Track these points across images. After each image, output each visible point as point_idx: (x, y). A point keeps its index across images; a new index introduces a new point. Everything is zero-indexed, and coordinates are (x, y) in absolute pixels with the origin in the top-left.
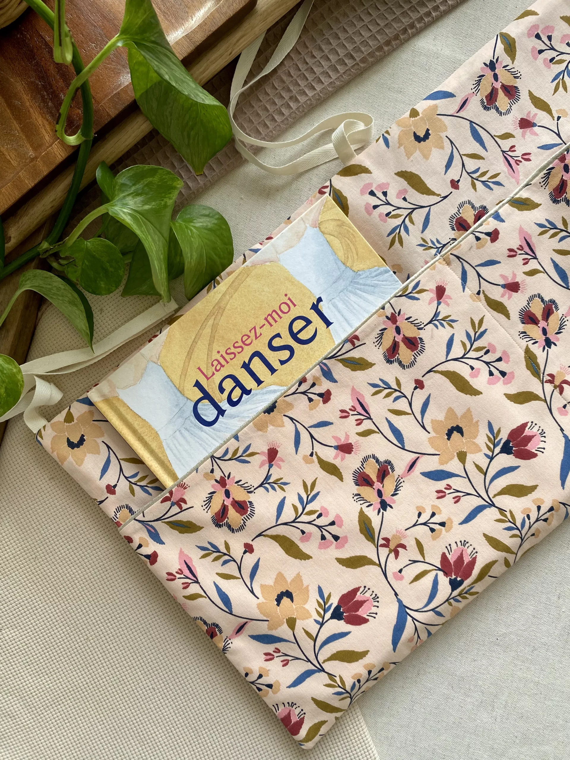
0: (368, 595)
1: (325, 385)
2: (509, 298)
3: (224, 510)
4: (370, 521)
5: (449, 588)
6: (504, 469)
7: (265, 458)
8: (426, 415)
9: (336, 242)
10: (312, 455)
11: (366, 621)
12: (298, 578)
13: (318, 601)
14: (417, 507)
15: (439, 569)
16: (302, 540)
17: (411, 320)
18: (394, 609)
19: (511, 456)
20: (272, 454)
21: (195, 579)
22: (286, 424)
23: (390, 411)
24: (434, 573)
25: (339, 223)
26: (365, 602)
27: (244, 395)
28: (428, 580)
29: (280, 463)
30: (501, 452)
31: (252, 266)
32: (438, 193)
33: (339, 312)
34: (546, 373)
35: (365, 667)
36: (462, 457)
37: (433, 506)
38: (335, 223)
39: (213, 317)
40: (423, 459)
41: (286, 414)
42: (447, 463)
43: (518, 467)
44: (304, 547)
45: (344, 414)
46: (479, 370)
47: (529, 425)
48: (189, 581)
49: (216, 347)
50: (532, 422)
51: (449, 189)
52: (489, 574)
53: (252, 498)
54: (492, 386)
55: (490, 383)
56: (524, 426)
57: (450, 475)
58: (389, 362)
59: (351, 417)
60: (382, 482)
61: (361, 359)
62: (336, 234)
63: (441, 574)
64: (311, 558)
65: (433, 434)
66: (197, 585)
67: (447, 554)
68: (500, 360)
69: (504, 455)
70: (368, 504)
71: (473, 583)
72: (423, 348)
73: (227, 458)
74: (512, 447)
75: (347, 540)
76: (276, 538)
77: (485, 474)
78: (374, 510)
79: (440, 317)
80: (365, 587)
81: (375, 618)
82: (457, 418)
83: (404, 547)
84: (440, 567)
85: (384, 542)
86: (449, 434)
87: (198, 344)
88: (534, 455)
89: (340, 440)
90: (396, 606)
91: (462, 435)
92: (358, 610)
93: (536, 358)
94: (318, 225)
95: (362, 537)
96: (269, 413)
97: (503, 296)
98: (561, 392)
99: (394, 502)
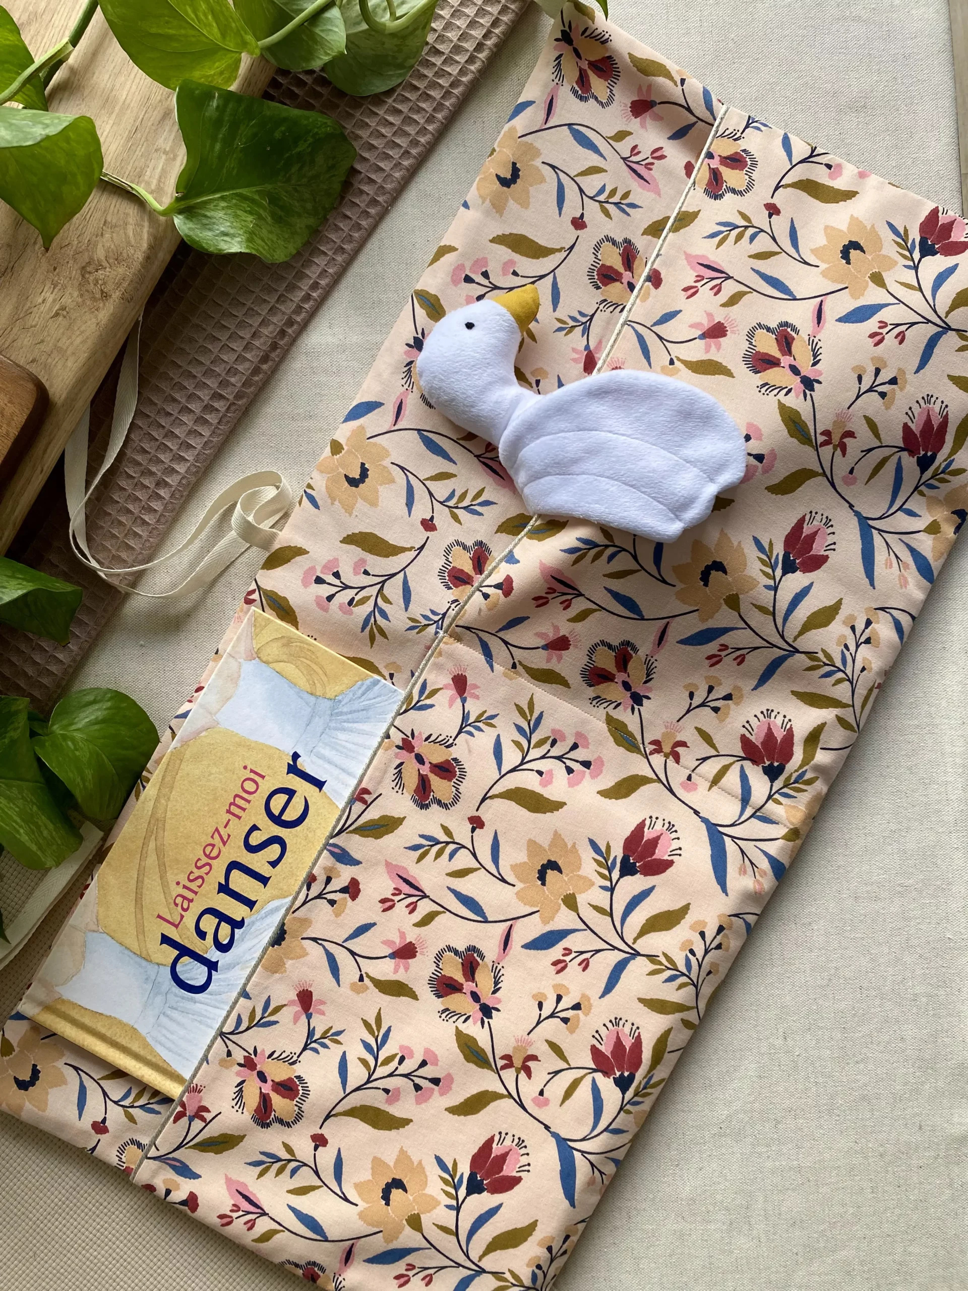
0: (508, 1142)
1: (345, 875)
2: (560, 659)
3: (265, 1100)
4: (474, 1040)
5: (617, 1091)
6: (634, 898)
7: (298, 1008)
8: (501, 862)
9: (289, 669)
10: (361, 979)
11: (517, 1180)
12: (403, 1155)
13: (442, 1178)
14: (534, 996)
15: (595, 1071)
16: (390, 1102)
17: (432, 739)
18: (552, 1150)
19: (638, 876)
20: (305, 999)
21: (259, 1211)
22: (308, 950)
23: (449, 875)
24: (589, 1079)
25: (284, 641)
26: (507, 1154)
27: (236, 931)
28: (584, 1091)
29: (321, 1007)
30: (622, 875)
31: (182, 746)
32: (409, 546)
33: (330, 762)
34: (647, 742)
35: (540, 1244)
36: (571, 902)
37: (555, 987)
38: (279, 644)
39: (153, 837)
40: (518, 924)
41: (305, 936)
42: (552, 918)
43: (653, 888)
44: (396, 1110)
45: (387, 904)
46: (550, 772)
47: (648, 822)
48: (253, 1217)
49: (171, 878)
50: (651, 817)
51: (422, 535)
52: (668, 1049)
53: (299, 1070)
54: (576, 788)
55: (571, 784)
56: (640, 827)
57: (563, 934)
58: (423, 806)
59: (397, 905)
60: (473, 980)
61: (384, 817)
62: (284, 657)
63: (599, 1076)
64: (411, 1121)
65: (520, 885)
66: (265, 1218)
67: (598, 1045)
68: (575, 747)
69: (628, 879)
70: (464, 1017)
71: (649, 1071)
72: (462, 770)
73: (242, 1028)
74: (634, 864)
75: (452, 1079)
76: (352, 1113)
77: (611, 915)
78: (475, 1023)
79: (472, 719)
80: (500, 1133)
81: (528, 1171)
82: (545, 850)
83: (534, 1058)
84: (594, 1067)
85: (504, 1062)
86: (542, 877)
87: (145, 883)
88: (670, 863)
89: (394, 943)
90: (553, 1141)
91: (560, 871)
92: (502, 1170)
93: (626, 726)
94: (256, 655)
95: (472, 1066)
96: (280, 945)
97: (549, 660)
98: (677, 759)
99: (499, 1001)
